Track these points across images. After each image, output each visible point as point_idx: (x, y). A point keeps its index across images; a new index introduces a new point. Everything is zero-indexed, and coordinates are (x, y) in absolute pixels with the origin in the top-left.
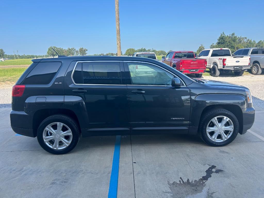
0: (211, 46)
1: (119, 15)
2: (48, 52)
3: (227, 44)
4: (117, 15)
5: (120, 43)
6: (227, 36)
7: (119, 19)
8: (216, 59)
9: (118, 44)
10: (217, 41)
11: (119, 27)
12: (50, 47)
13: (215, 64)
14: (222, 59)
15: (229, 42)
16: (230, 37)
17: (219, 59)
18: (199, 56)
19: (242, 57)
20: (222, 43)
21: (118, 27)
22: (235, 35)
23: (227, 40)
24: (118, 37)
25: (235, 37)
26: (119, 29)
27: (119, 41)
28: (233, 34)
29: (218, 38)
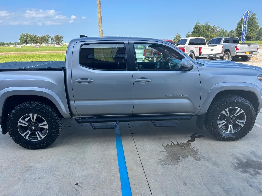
0: (187, 34)
1: (100, 3)
2: (20, 39)
3: (202, 32)
4: (98, 3)
5: (102, 31)
6: (202, 25)
7: (100, 7)
8: (193, 47)
9: (100, 32)
10: (192, 30)
11: (101, 15)
12: (23, 34)
13: (192, 52)
14: (198, 47)
15: (203, 31)
16: (204, 26)
17: (196, 47)
18: (178, 45)
19: (216, 46)
20: (197, 32)
21: (99, 15)
22: (209, 25)
23: (202, 29)
24: (100, 25)
25: (209, 27)
26: (101, 17)
27: (101, 28)
28: (207, 24)
29: (193, 27)
